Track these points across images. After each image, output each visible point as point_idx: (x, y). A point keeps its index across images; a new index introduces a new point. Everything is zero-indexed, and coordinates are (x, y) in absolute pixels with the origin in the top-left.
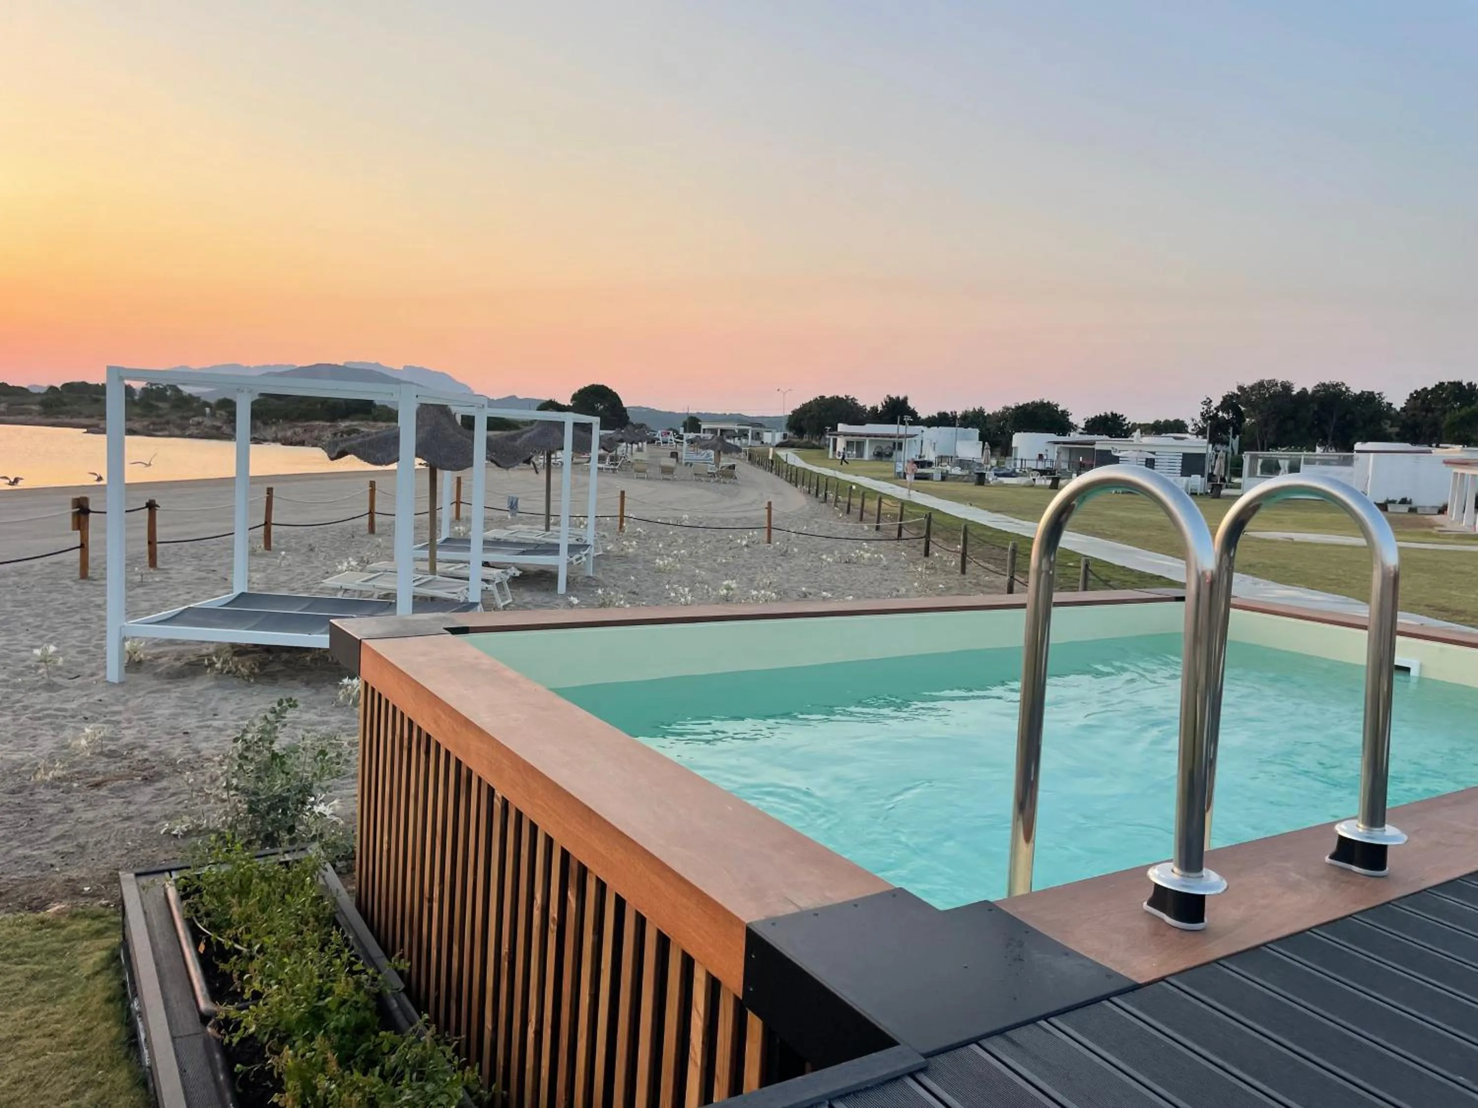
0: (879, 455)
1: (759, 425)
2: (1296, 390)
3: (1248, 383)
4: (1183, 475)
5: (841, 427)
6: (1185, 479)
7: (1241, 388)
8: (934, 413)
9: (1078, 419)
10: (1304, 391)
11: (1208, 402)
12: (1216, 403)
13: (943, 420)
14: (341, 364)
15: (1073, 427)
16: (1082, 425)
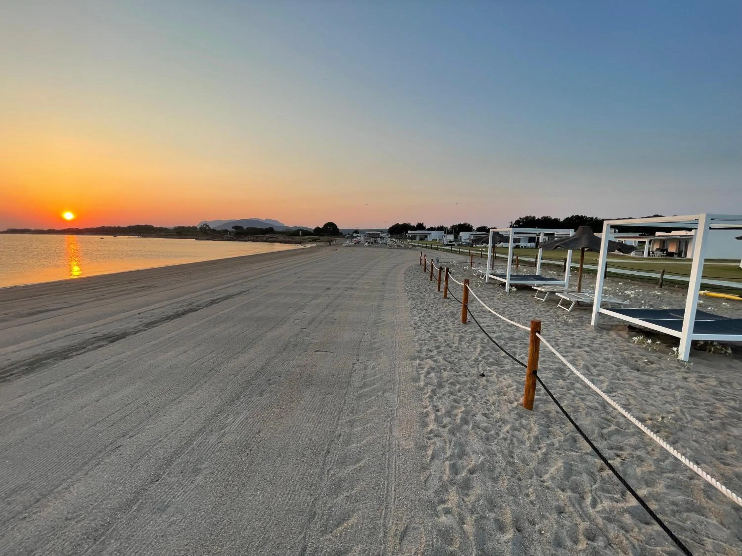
0: (421, 239)
1: (382, 231)
2: (536, 218)
3: (523, 216)
4: (529, 242)
5: (409, 232)
6: (530, 244)
7: (520, 218)
8: (430, 227)
9: (475, 228)
10: (538, 219)
11: (512, 222)
12: (514, 223)
13: (432, 229)
14: (248, 219)
15: (474, 230)
16: (476, 229)
